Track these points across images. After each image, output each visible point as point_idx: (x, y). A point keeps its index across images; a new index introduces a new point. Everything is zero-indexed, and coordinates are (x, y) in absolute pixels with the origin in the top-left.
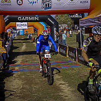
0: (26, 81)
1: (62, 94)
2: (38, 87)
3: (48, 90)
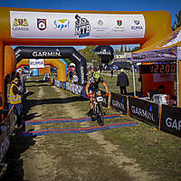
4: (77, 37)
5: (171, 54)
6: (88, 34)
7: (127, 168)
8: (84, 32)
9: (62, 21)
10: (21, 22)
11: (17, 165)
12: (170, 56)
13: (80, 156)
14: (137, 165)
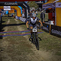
0: (10, 42)
1: (33, 49)
2: (18, 45)
3: (24, 47)
5: (54, 5)
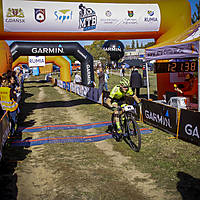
4: (82, 30)
5: (192, 49)
6: (94, 27)
7: (140, 184)
8: (90, 25)
9: (64, 11)
10: (15, 12)
11: (11, 181)
12: (190, 52)
13: (85, 170)
14: (152, 181)
